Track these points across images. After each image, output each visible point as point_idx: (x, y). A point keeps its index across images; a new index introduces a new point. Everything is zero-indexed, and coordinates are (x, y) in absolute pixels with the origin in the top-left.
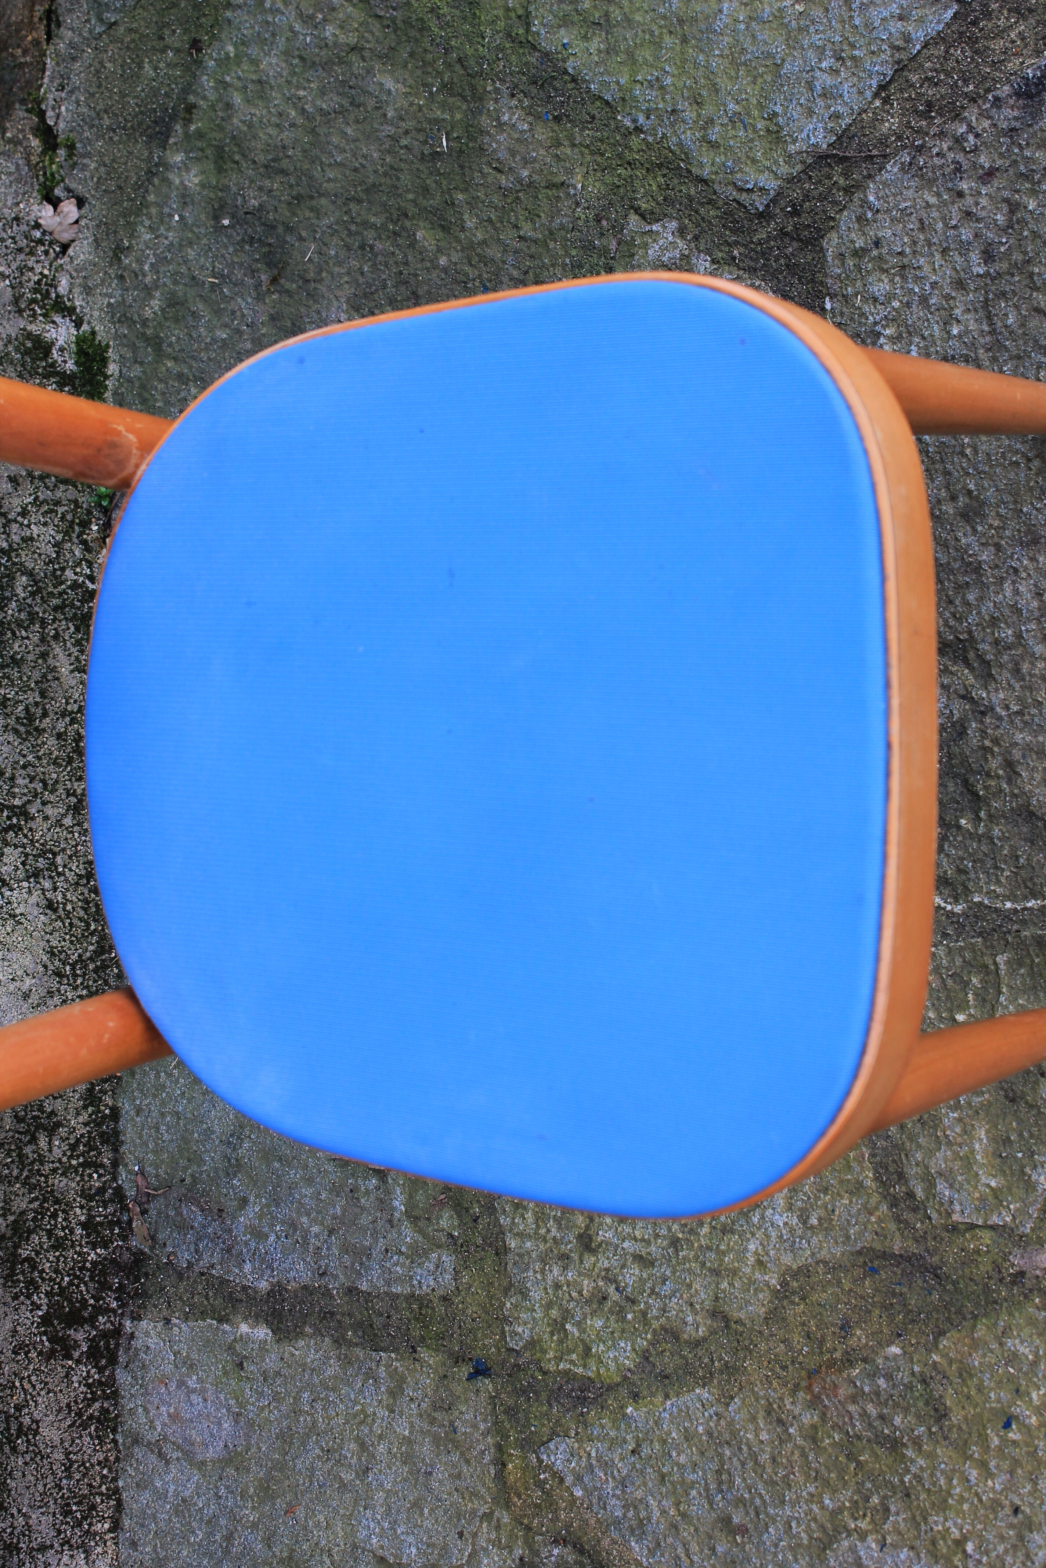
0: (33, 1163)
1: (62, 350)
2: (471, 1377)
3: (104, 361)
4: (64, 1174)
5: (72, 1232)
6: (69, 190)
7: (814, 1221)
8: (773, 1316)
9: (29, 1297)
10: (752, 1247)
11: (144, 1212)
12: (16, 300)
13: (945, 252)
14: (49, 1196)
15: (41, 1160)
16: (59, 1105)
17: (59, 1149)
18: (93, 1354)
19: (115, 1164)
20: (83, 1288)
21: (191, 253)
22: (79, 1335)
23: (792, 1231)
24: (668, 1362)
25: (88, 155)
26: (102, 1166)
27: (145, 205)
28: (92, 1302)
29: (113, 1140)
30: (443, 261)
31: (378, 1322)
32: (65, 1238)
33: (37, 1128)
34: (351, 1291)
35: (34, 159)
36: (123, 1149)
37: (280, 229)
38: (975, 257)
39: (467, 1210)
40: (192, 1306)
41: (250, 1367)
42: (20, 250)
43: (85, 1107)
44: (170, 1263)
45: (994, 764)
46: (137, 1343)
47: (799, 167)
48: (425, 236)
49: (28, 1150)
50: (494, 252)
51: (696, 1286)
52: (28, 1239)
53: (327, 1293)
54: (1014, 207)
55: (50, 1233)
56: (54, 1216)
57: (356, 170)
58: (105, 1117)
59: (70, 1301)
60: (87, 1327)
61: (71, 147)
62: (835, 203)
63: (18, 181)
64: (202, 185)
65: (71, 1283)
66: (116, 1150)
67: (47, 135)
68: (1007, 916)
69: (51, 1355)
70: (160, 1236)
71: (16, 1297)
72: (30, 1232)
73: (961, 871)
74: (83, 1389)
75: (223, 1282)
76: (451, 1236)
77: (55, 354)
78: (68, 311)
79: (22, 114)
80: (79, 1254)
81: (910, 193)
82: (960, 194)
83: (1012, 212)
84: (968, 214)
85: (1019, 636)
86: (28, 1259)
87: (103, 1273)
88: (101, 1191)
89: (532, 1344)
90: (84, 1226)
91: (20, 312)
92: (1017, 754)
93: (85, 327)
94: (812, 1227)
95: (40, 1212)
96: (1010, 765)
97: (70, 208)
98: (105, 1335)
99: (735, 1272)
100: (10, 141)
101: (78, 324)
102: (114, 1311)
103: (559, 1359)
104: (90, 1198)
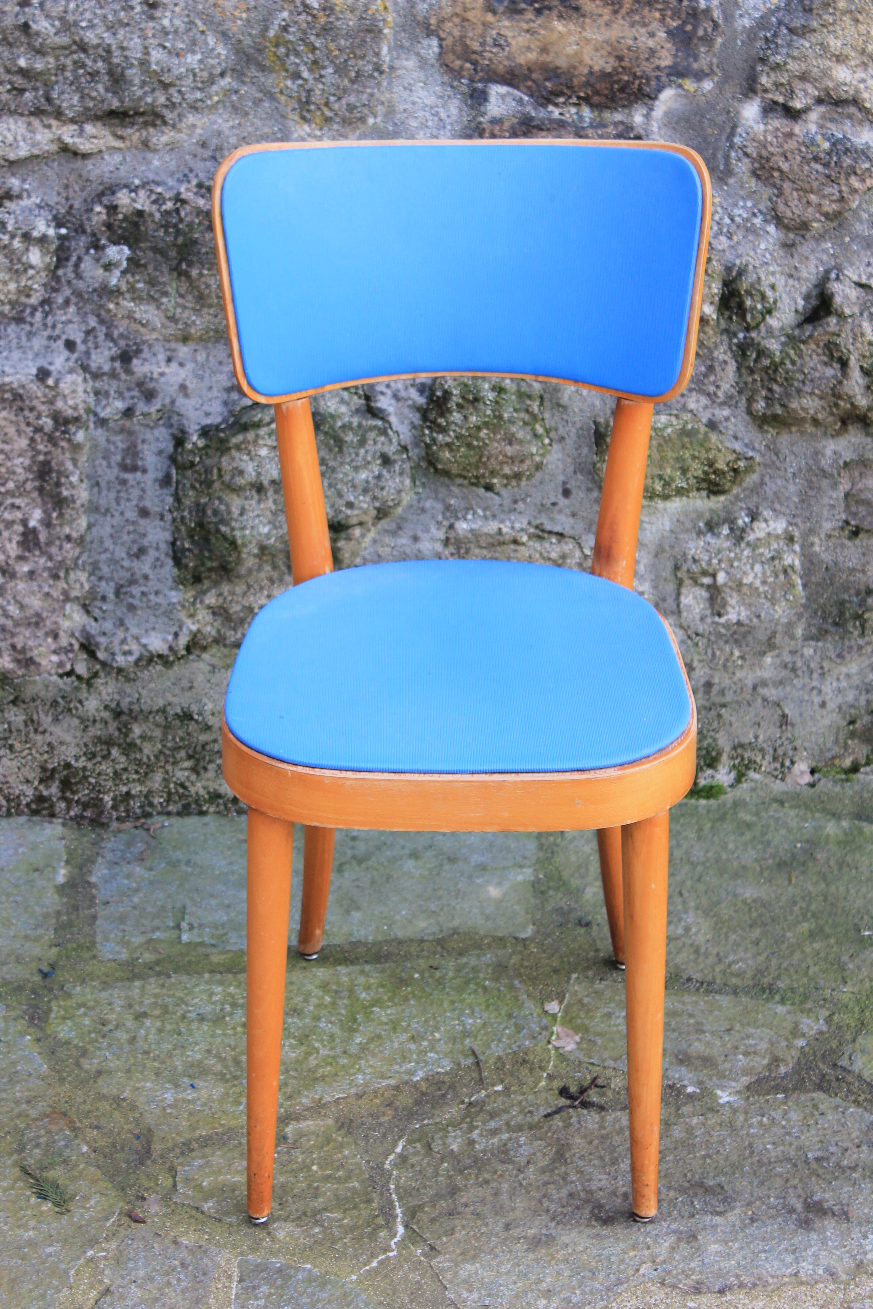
0: (174, 757)
1: (713, 777)
2: (40, 971)
3: (708, 797)
4: (164, 779)
5: (125, 784)
6: (819, 780)
7: (169, 1111)
8: (101, 1097)
9: (85, 754)
10: (148, 1084)
11: (136, 827)
12: (741, 746)
13: (821, 1141)
14: (150, 768)
15: (175, 763)
16: (211, 774)
17: (181, 775)
18: (40, 799)
19: (169, 814)
20: (87, 792)
21: (783, 832)
22: (54, 790)
23: (161, 1101)
24: (62, 1053)
25: (842, 787)
26: (168, 805)
27: (812, 812)
28: (76, 798)
29: (185, 812)
30: (789, 934)
31: (75, 930)
32: (121, 780)
33: (198, 760)
34: (94, 917)
35: (837, 762)
36: (179, 818)
37: (802, 868)
38: (819, 1154)
39: (158, 965)
40: (75, 850)
41: (36, 875)
42: (775, 750)
43: (209, 793)
44: (103, 839)
45: (487, 1176)
46: (46, 825)
47: (868, 1080)
48: (805, 927)
49: (183, 754)
50: (797, 955)
51: (118, 1063)
52: (123, 754)
53: (90, 907)
54: (854, 1169)
55: (125, 769)
56: (137, 772)
57: (845, 898)
58: (200, 806)
59: (77, 783)
60: (59, 795)
61: (847, 780)
62: (847, 1096)
63: (821, 751)
64: (828, 835)
65: (90, 784)
66: (179, 814)
67: (855, 769)
68: (386, 1186)
69: (44, 769)
70: (121, 835)
71: (86, 745)
72: (127, 755)
73: (413, 1166)
74: (17, 792)
75: (93, 862)
76: (138, 959)
77: (709, 772)
78: (739, 779)
79: (865, 751)
80: (109, 790)
81: (857, 1125)
82: (858, 1147)
83: (850, 1168)
84: (846, 1150)
85: (572, 1182)
86: (109, 753)
87: (95, 806)
88: (151, 804)
89: (69, 996)
90: (128, 794)
91: (735, 748)
92: (494, 1185)
93: (729, 789)
94: (164, 1109)
95: (139, 763)
96: (487, 1182)
97: (807, 778)
98: (52, 806)
99: (130, 1078)
100: (846, 743)
101: (732, 786)
102: (68, 813)
103: (60, 1006)
104: (146, 797)
